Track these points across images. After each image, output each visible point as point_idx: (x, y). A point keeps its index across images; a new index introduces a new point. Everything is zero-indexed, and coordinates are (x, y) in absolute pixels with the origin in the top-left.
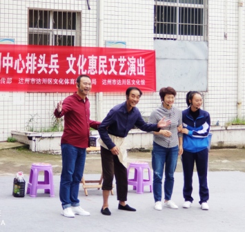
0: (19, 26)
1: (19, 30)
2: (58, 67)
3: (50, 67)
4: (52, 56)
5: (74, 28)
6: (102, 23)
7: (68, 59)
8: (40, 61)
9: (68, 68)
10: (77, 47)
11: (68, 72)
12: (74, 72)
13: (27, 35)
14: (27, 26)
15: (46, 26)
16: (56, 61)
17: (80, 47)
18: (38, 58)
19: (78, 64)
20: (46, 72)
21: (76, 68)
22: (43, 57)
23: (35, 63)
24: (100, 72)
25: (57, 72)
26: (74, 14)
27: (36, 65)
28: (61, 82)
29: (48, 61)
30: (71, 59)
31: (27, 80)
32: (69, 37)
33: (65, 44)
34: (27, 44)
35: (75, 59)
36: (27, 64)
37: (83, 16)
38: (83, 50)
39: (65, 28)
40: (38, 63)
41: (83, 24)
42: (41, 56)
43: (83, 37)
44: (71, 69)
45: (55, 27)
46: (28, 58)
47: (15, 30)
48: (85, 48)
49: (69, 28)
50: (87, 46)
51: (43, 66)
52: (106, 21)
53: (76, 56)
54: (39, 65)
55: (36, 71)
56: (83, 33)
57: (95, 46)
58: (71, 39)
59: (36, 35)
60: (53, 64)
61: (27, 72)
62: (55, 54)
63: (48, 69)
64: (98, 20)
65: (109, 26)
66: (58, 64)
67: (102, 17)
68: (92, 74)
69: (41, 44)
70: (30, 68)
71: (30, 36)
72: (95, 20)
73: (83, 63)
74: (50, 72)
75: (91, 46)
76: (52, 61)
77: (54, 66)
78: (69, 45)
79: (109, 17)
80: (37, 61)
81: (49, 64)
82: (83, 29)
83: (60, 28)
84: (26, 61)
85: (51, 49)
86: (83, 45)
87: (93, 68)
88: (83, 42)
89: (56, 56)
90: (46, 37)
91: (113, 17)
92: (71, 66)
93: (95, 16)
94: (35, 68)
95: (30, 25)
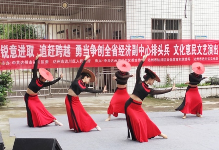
0: (147, 29)
1: (147, 31)
2: (169, 51)
3: (165, 51)
4: (166, 45)
5: (177, 29)
6: (193, 26)
7: (175, 47)
8: (159, 48)
10: (179, 40)
11: (174, 54)
12: (178, 54)
13: (151, 34)
14: (151, 29)
15: (162, 28)
16: (168, 48)
17: (181, 40)
18: (158, 47)
19: (180, 49)
20: (162, 54)
21: (179, 52)
22: (160, 46)
23: (156, 50)
24: (192, 54)
25: (168, 54)
26: (177, 21)
28: (171, 60)
29: (163, 48)
30: (176, 47)
31: (152, 60)
32: (175, 34)
33: (172, 38)
34: (151, 39)
35: (178, 47)
36: (152, 50)
37: (183, 22)
38: (183, 41)
39: (172, 29)
40: (158, 49)
41: (183, 27)
42: (159, 46)
43: (183, 34)
44: (176, 52)
45: (166, 29)
46: (152, 47)
47: (144, 31)
49: (175, 29)
50: (185, 39)
51: (161, 51)
52: (196, 24)
53: (179, 45)
54: (158, 51)
55: (157, 54)
56: (183, 31)
57: (189, 39)
59: (156, 34)
61: (152, 55)
63: (164, 53)
64: (191, 24)
65: (198, 27)
67: (193, 22)
68: (188, 55)
69: (159, 38)
70: (154, 53)
71: (153, 34)
72: (189, 24)
73: (183, 49)
74: (165, 55)
75: (187, 39)
76: (166, 48)
77: (167, 51)
78: (175, 39)
79: (198, 22)
80: (157, 48)
82: (183, 29)
83: (169, 29)
84: (151, 49)
85: (164, 42)
86: (183, 39)
87: (188, 51)
88: (183, 37)
89: (168, 45)
90: (162, 34)
91: (200, 22)
92: (176, 51)
93: (189, 22)
94: (156, 52)
95: (153, 28)
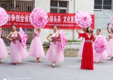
0: (47, 6)
2: (60, 20)
5: (66, 7)
6: (76, 5)
7: (64, 17)
9: (64, 20)
10: (67, 13)
11: (64, 22)
12: (66, 22)
13: (50, 9)
14: (50, 6)
15: (57, 6)
16: (60, 18)
17: (68, 13)
18: (54, 17)
19: (67, 19)
20: (56, 22)
21: (66, 20)
22: (55, 17)
23: (53, 19)
24: (75, 22)
25: (60, 22)
26: (66, 2)
27: (53, 20)
28: (61, 25)
29: (57, 18)
30: (65, 17)
34: (50, 12)
35: (66, 17)
37: (69, 2)
38: (69, 14)
41: (69, 5)
42: (55, 16)
45: (59, 6)
46: (50, 17)
48: (70, 14)
49: (64, 7)
51: (55, 20)
53: (67, 16)
54: (54, 20)
55: (53, 22)
56: (69, 8)
57: (73, 13)
58: (65, 10)
59: (53, 9)
60: (59, 19)
61: (50, 22)
62: (59, 16)
63: (57, 21)
65: (78, 6)
66: (60, 19)
67: (76, 3)
68: (72, 23)
69: (55, 12)
70: (51, 20)
71: (51, 9)
72: (73, 4)
73: (69, 19)
76: (59, 18)
77: (59, 20)
78: (64, 13)
79: (78, 3)
80: (53, 18)
81: (57, 19)
82: (69, 7)
83: (61, 7)
85: (58, 14)
86: (69, 13)
87: (72, 21)
88: (69, 11)
89: (60, 16)
90: (56, 10)
91: (80, 3)
95: (51, 5)
